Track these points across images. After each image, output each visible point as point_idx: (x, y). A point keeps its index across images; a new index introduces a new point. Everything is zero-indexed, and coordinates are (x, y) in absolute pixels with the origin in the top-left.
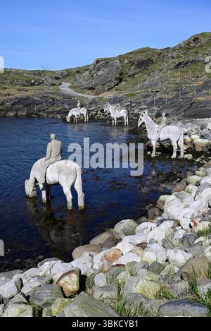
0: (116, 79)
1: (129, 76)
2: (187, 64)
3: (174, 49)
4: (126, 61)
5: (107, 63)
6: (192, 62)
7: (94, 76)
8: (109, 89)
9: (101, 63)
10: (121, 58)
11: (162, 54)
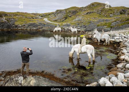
0: (65, 17)
1: (69, 17)
2: (90, 13)
3: (85, 8)
4: (68, 11)
5: (61, 11)
6: (92, 12)
7: (57, 16)
8: (62, 21)
9: (59, 11)
10: (66, 10)
11: (81, 9)
